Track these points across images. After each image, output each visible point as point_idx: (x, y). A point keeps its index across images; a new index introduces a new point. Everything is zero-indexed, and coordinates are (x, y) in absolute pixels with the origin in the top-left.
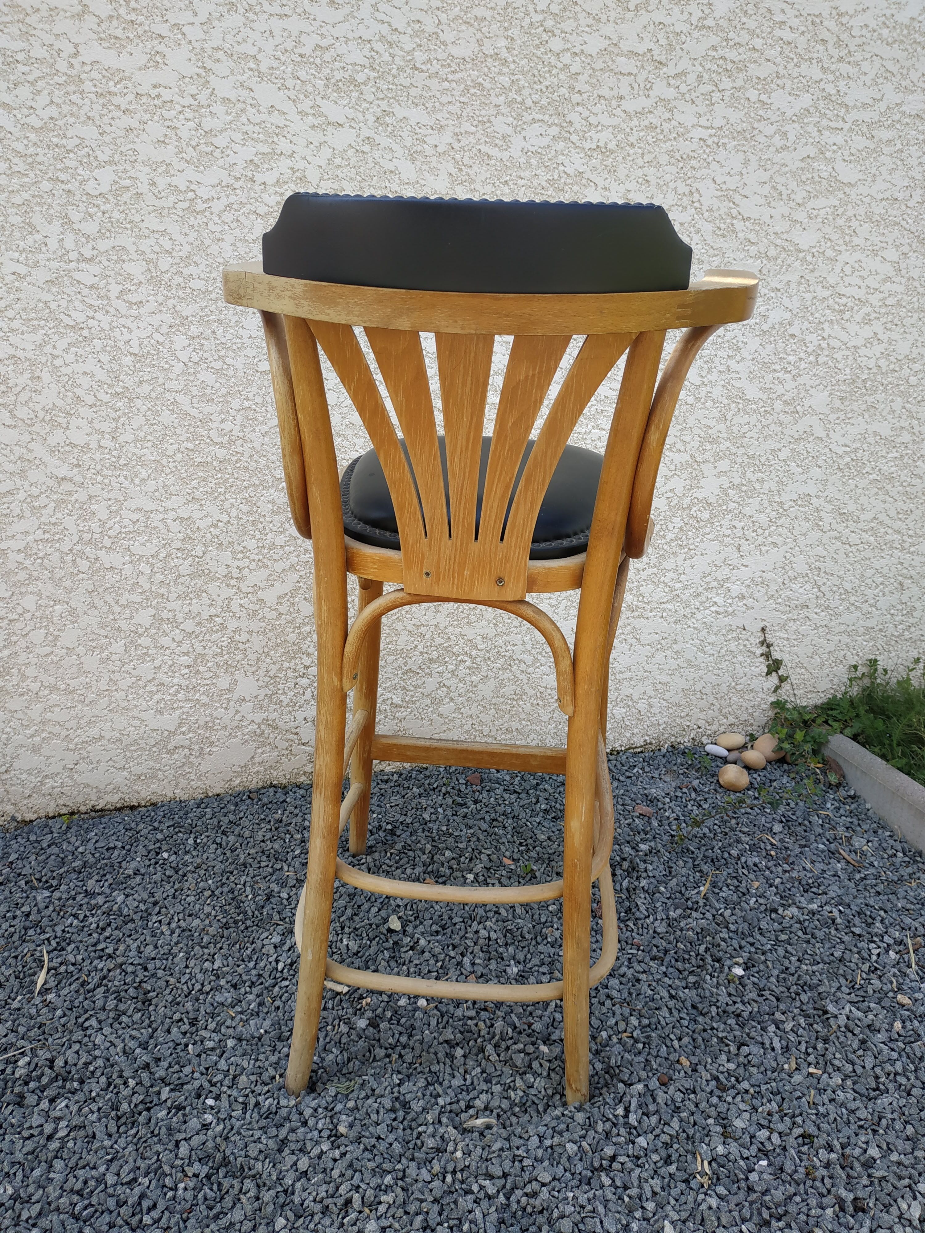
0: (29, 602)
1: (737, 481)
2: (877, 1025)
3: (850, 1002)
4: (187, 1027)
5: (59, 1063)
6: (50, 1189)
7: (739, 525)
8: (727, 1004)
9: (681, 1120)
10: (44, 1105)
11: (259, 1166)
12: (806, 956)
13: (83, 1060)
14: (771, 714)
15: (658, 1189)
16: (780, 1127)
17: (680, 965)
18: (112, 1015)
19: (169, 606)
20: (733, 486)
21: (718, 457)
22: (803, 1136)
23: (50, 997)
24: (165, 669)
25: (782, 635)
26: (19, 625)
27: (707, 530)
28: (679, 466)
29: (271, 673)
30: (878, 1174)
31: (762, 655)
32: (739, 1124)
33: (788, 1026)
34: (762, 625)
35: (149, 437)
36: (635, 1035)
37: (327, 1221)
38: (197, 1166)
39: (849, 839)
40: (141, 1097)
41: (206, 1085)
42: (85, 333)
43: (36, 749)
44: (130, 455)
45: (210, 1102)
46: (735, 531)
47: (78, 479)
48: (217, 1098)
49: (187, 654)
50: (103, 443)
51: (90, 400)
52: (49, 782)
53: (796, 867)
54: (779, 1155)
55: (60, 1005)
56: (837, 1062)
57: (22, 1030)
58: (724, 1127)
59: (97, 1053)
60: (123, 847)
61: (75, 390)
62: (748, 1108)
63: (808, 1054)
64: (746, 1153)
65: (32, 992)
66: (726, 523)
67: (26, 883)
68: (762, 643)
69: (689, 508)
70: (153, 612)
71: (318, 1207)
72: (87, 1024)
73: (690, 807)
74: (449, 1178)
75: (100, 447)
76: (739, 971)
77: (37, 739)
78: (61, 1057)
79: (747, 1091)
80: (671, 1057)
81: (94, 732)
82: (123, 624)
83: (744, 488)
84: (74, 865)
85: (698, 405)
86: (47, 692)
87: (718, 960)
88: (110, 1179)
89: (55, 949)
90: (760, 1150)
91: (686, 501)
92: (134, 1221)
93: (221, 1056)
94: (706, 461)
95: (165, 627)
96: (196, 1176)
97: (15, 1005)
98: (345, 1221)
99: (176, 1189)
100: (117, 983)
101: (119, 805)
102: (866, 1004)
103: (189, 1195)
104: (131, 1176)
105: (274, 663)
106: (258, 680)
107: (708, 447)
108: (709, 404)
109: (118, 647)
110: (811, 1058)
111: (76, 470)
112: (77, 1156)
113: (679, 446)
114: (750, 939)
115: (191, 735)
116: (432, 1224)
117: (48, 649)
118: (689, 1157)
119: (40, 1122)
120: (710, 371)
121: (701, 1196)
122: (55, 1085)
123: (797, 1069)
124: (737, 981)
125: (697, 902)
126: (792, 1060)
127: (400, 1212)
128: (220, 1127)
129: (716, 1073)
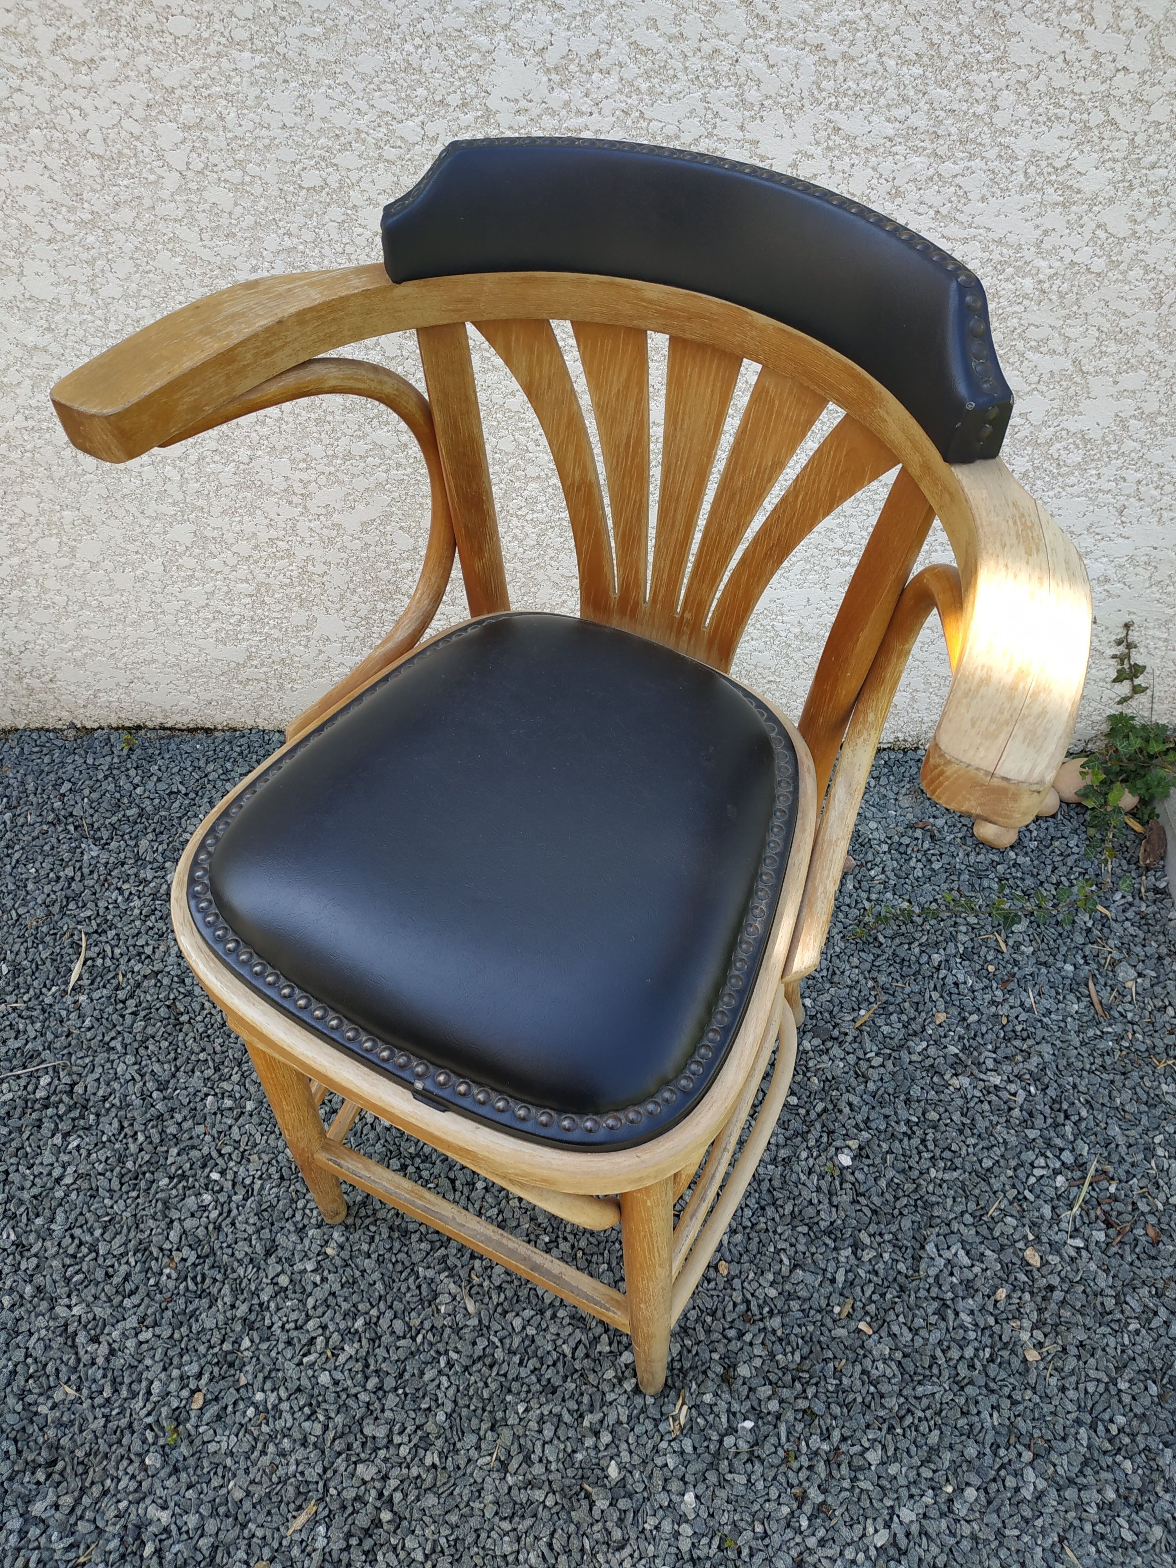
0: (28, 504)
1: (1152, 406)
2: (978, 1284)
3: (962, 1242)
4: (210, 1072)
5: (79, 1089)
6: (48, 1244)
7: (1133, 476)
8: (810, 1202)
9: (683, 1346)
10: (58, 1139)
11: (241, 1271)
12: (947, 1154)
13: (101, 1093)
14: (1105, 728)
16: (785, 1393)
18: (139, 1038)
19: (213, 522)
20: (1141, 415)
21: (1127, 365)
22: (804, 1412)
23: (83, 998)
24: (219, 595)
25: (1157, 633)
26: (22, 531)
27: (1073, 480)
28: (1045, 378)
29: (362, 614)
30: (863, 1485)
31: (1114, 657)
32: (743, 1370)
33: (868, 1255)
34: (1127, 619)
35: (145, 292)
37: (288, 1353)
38: (186, 1252)
39: (1114, 964)
40: (147, 1157)
41: (215, 1154)
42: (13, 117)
43: (79, 664)
44: (122, 318)
45: (215, 1176)
46: (1122, 484)
47: (54, 348)
48: (223, 1173)
49: (246, 581)
50: (79, 297)
51: (45, 232)
52: (103, 698)
53: (1011, 1000)
54: (769, 1423)
55: (89, 1013)
56: (895, 1329)
57: (50, 1036)
58: (727, 1369)
59: (116, 1085)
60: (186, 794)
61: (19, 215)
62: (764, 1353)
63: (871, 1301)
64: (736, 1407)
65: (67, 983)
66: (1109, 472)
67: (76, 828)
68: (1119, 643)
69: (1049, 443)
70: (193, 528)
71: (284, 1337)
72: (112, 1044)
73: (913, 863)
74: (419, 1338)
75: (76, 304)
76: (845, 1160)
77: (78, 654)
78: (81, 1084)
79: (774, 1332)
81: (144, 654)
82: (156, 540)
83: (1162, 420)
84: (129, 813)
85: (1113, 275)
86: (76, 608)
87: (830, 1133)
88: (102, 1249)
89: (96, 932)
90: (753, 1408)
91: (1046, 434)
92: (117, 1299)
93: (237, 1120)
94: (1099, 372)
95: (211, 547)
96: (184, 1260)
97: (48, 1000)
98: (305, 1360)
99: (161, 1274)
100: (149, 998)
101: (191, 726)
102: (982, 1248)
103: (171, 1284)
104: (122, 1250)
105: (364, 602)
106: (344, 620)
107: (1113, 347)
108: (1137, 272)
109: (155, 566)
110: (872, 1308)
111: (49, 336)
112: (78, 1210)
113: (1057, 343)
114: (887, 1111)
115: (265, 669)
116: (387, 1387)
117: (66, 561)
118: (673, 1393)
119: (50, 1161)
120: (1155, 211)
121: (664, 1445)
122: (72, 1115)
123: (849, 1316)
124: (837, 1172)
125: (846, 1034)
126: (850, 1301)
127: (359, 1366)
128: (217, 1212)
129: (749, 1296)
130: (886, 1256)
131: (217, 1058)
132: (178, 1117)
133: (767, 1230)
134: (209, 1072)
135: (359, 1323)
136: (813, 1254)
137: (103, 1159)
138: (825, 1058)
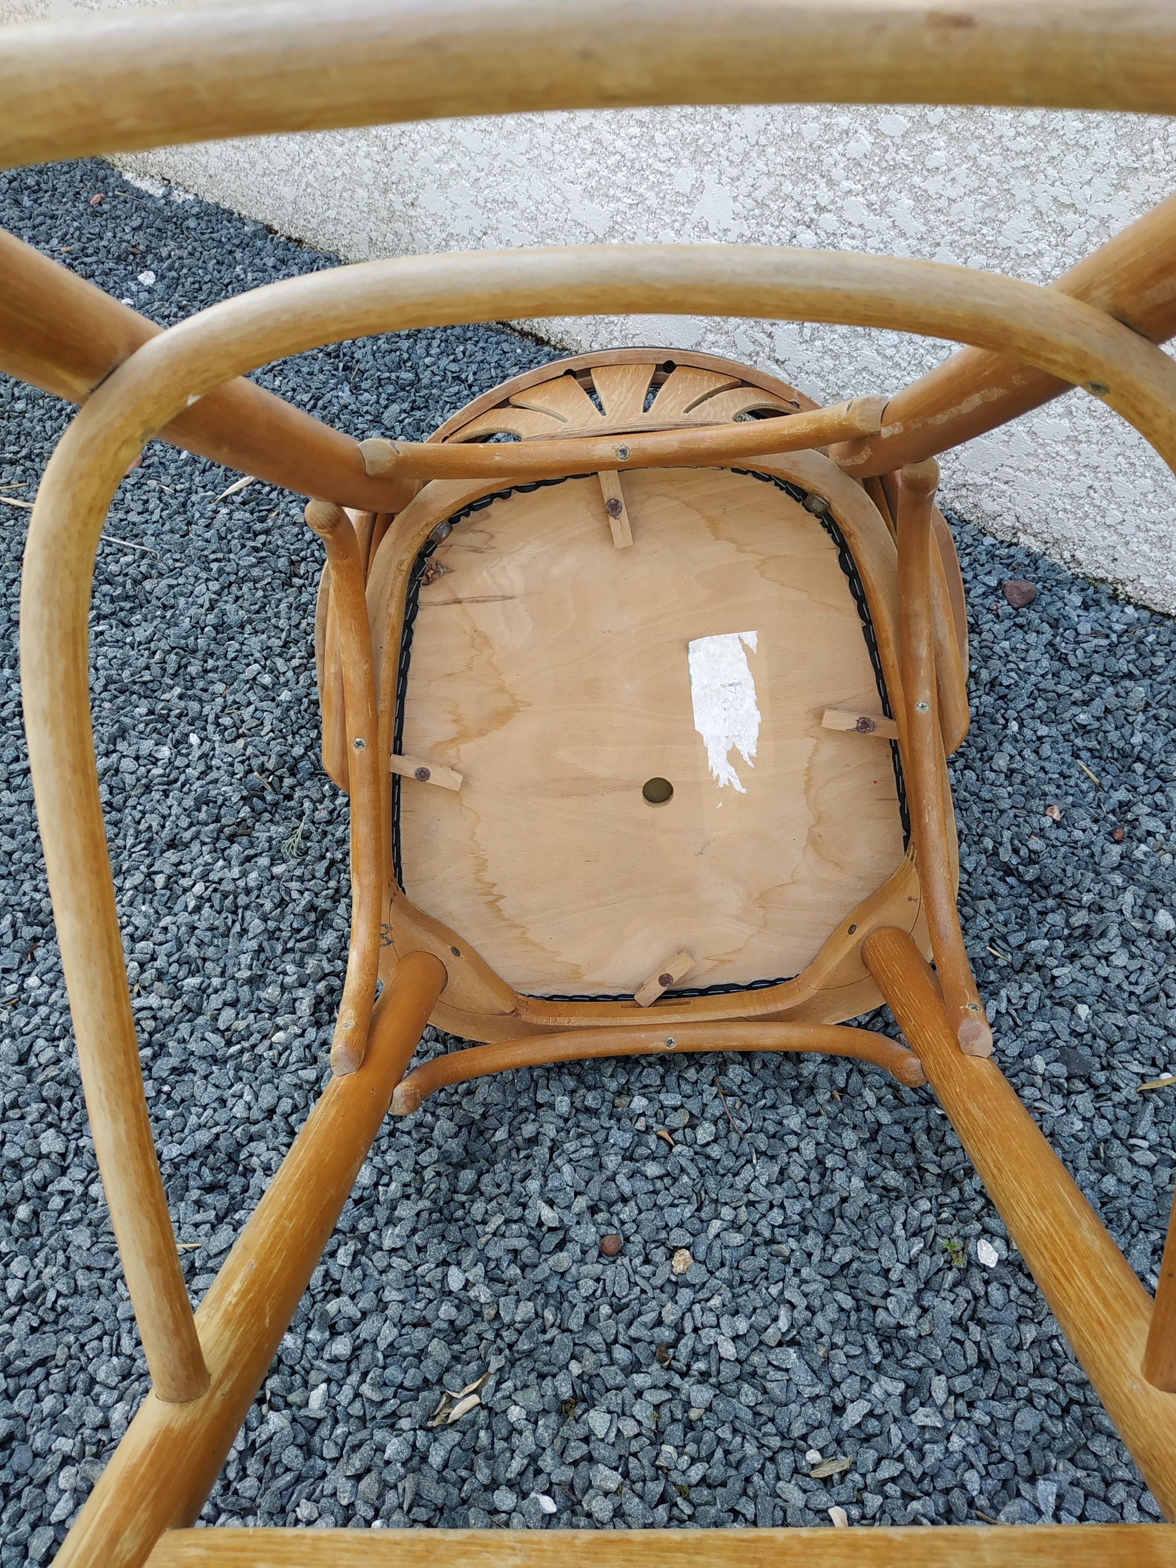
8: (885, 1272)
15: (382, 1344)
17: (922, 1139)
23: (224, 511)
29: (759, 194)
32: (598, 1421)
33: (924, 1417)
36: (677, 1149)
41: (211, 718)
43: (442, 185)
45: (193, 738)
48: (203, 740)
55: (218, 527)
58: (577, 1398)
62: (649, 1424)
63: (880, 1488)
64: (547, 1462)
65: (222, 492)
67: (346, 368)
72: (212, 565)
74: (237, 1050)
76: (988, 1254)
78: (154, 582)
79: (687, 1405)
80: (676, 1233)
81: (507, 189)
93: (261, 701)
101: (527, 328)
106: (735, 199)
118: (474, 1366)
122: (123, 604)
123: (827, 1481)
124: (960, 1262)
125: (1117, 1089)
126: (844, 1463)
127: (149, 1025)
128: (161, 771)
129: (688, 1326)
130: (956, 1443)
131: (294, 633)
132: (211, 663)
133: (787, 1261)
134: (276, 643)
135: (192, 982)
136: (834, 1346)
137: (110, 656)
138: (1058, 1100)
